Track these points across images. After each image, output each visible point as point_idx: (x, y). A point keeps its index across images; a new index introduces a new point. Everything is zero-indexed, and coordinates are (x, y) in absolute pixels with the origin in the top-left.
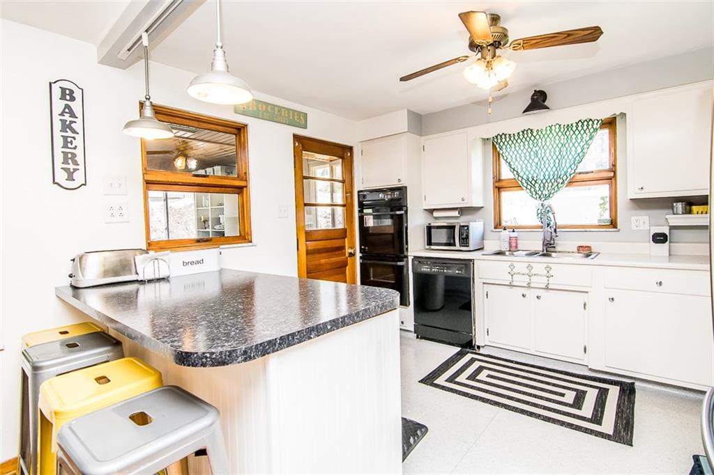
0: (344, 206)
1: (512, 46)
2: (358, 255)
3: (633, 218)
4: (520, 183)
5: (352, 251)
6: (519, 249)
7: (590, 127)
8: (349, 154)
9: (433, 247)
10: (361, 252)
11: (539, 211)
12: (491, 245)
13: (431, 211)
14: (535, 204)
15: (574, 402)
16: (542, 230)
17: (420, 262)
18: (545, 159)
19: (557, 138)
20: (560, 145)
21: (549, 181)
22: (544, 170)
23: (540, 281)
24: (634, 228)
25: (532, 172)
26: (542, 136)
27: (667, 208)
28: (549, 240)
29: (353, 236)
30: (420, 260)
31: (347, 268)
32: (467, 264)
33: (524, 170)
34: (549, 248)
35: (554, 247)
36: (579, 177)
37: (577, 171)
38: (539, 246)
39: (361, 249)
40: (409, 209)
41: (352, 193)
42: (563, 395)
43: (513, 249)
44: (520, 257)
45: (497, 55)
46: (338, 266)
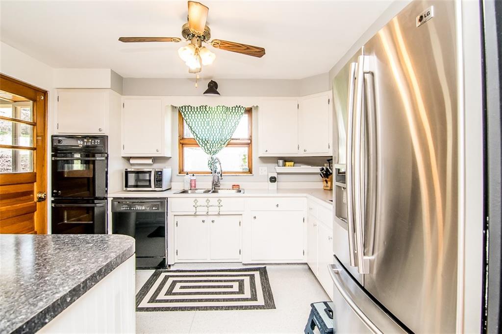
0: (34, 149)
1: (213, 43)
2: (50, 199)
3: (260, 168)
4: (198, 142)
5: (43, 196)
6: (197, 188)
7: (239, 111)
8: (42, 98)
9: (128, 189)
10: (52, 196)
11: (210, 162)
12: (177, 186)
13: (128, 159)
14: (208, 157)
15: (239, 289)
16: (212, 175)
17: (119, 202)
18: (214, 127)
19: (221, 115)
20: (223, 120)
21: (216, 142)
22: (213, 134)
23: (213, 210)
24: (260, 174)
25: (205, 135)
26: (212, 112)
27: (274, 163)
28: (217, 181)
29: (43, 180)
30: (119, 201)
31: (36, 213)
32: (163, 202)
33: (200, 133)
34: (215, 187)
35: (219, 186)
36: (232, 141)
37: (232, 138)
38: (209, 186)
39: (53, 193)
40: (109, 156)
41: (44, 137)
42: (231, 287)
43: (193, 188)
44: (199, 194)
45: (203, 45)
46: (24, 212)
